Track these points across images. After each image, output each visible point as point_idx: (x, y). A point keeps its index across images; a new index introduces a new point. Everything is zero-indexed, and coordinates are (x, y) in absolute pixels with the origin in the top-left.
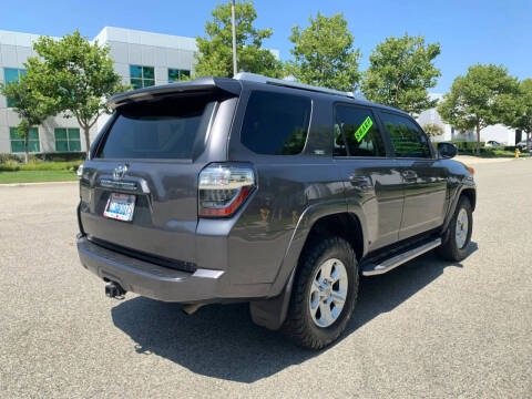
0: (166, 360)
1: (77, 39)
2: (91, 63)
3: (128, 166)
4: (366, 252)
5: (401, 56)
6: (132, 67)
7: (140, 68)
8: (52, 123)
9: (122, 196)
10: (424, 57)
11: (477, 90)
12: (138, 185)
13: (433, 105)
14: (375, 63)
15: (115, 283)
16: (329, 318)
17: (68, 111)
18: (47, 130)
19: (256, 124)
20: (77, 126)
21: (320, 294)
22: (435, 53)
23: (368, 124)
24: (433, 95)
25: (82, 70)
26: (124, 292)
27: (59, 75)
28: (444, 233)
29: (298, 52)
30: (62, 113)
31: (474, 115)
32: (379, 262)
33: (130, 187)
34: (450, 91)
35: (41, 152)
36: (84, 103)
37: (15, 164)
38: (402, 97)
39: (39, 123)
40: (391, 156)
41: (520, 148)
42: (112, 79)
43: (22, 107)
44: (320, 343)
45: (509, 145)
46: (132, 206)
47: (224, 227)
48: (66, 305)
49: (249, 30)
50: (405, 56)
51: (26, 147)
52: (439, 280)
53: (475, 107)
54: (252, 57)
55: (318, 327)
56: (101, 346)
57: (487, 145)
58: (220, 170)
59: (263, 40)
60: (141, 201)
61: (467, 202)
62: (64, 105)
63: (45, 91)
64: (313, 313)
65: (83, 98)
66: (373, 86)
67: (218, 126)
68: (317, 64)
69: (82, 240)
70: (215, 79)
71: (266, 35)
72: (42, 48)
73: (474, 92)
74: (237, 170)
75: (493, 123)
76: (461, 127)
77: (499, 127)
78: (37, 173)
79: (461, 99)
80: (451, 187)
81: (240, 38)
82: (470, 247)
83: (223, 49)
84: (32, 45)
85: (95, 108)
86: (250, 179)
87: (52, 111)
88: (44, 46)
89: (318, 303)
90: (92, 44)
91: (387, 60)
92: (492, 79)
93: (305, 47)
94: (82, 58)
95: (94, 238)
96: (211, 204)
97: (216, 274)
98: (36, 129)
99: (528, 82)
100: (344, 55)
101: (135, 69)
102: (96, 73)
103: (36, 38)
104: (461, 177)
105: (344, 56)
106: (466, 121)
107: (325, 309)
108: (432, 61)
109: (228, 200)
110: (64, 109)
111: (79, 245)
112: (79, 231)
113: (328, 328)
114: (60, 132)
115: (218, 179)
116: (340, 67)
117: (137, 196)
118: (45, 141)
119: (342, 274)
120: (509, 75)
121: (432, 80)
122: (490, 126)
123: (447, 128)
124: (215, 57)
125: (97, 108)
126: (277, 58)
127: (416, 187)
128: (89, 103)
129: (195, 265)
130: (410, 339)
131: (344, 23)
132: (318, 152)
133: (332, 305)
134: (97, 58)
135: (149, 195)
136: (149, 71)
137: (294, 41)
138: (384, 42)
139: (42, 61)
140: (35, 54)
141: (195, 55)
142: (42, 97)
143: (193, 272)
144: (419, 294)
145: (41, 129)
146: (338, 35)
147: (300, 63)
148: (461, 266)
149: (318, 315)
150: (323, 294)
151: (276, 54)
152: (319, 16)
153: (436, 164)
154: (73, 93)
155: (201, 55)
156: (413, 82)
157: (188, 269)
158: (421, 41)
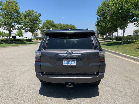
9: (69, 59)
79: (45, 27)
91: (28, 16)
108: (39, 18)
117: (77, 59)
138: (28, 11)
158: (37, 12)
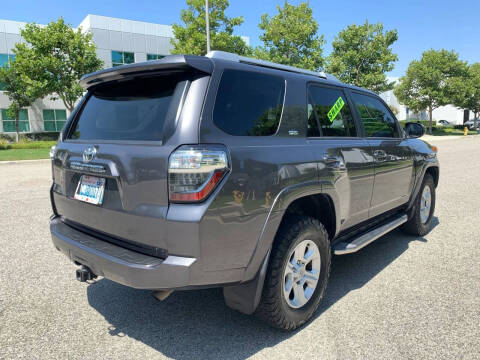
0: (140, 343)
1: (61, 26)
2: (75, 49)
3: (97, 147)
4: (338, 231)
5: (361, 42)
6: (113, 52)
7: (121, 53)
8: (41, 106)
9: (91, 179)
10: (382, 43)
11: (431, 73)
12: (107, 168)
13: (390, 87)
14: (338, 49)
15: (85, 267)
16: (302, 298)
17: (54, 94)
18: (35, 109)
19: (229, 105)
20: (64, 107)
21: (293, 275)
22: (393, 39)
23: (340, 103)
24: (390, 78)
25: (67, 56)
26: (96, 277)
27: (46, 60)
28: (409, 209)
29: (266, 39)
30: (49, 96)
31: (427, 96)
32: (350, 240)
33: (100, 170)
34: (404, 74)
35: (31, 131)
36: (69, 86)
37: (7, 143)
38: (362, 80)
39: (28, 104)
41: (468, 126)
42: (95, 64)
43: (12, 90)
44: (294, 324)
45: (458, 124)
46: (102, 189)
47: (196, 213)
48: (43, 283)
49: (221, 17)
50: (365, 43)
51: (16, 127)
52: (406, 255)
53: (429, 89)
54: (224, 43)
55: (292, 309)
56: (75, 327)
57: (438, 124)
58: (191, 153)
59: (234, 27)
60: (110, 185)
61: (431, 180)
62: (50, 88)
63: (33, 74)
64: (287, 294)
65: (68, 82)
66: (336, 70)
67: (189, 106)
68: (284, 50)
69: (55, 221)
70: (186, 57)
71: (237, 23)
72: (28, 34)
73: (428, 76)
74: (210, 153)
75: (444, 104)
76: (415, 108)
77: (450, 108)
78: (26, 151)
79: (416, 82)
80: (416, 165)
81: (213, 26)
83: (198, 35)
84: (19, 32)
86: (222, 162)
87: (39, 93)
88: (30, 32)
89: (292, 284)
90: (75, 31)
91: (348, 46)
92: (444, 63)
93: (273, 34)
94: (67, 44)
95: (67, 220)
96: (182, 189)
97: (188, 262)
98: (26, 111)
99: (477, 66)
100: (309, 41)
101: (116, 55)
102: (79, 58)
103: (23, 26)
104: (425, 155)
105: (309, 43)
106: (420, 103)
107: (299, 290)
108: (390, 47)
109: (200, 184)
110: (51, 91)
111: (52, 226)
112: (52, 213)
113: (302, 309)
114: (48, 113)
115: (188, 162)
116: (305, 52)
117: (107, 179)
118: (34, 122)
119: (315, 255)
120: (459, 59)
121: (390, 64)
122: (441, 107)
123: (402, 108)
124: (190, 43)
126: (248, 44)
128: (74, 87)
129: (166, 251)
130: (382, 318)
131: (310, 12)
132: (292, 133)
133: (305, 285)
134: (80, 43)
135: (119, 178)
136: (130, 56)
137: (263, 28)
138: (346, 29)
139: (30, 47)
140: (22, 41)
141: (172, 40)
142: (29, 81)
143: (164, 259)
145: (30, 110)
146: (304, 22)
147: (269, 49)
148: (425, 241)
149: (292, 296)
150: (297, 275)
151: (246, 40)
152: (286, 5)
153: (403, 144)
154: (59, 76)
155: (177, 41)
156: (372, 66)
157: (160, 255)
158: (380, 29)
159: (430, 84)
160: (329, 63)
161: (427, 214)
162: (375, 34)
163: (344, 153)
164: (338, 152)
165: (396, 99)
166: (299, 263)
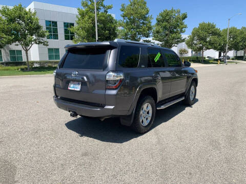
1: (20, 8)
2: (28, 20)
3: (78, 72)
4: (158, 101)
5: (170, 18)
6: (46, 21)
7: (50, 22)
8: (8, 48)
9: (76, 82)
10: (180, 19)
13: (183, 41)
14: (159, 21)
16: (146, 123)
17: (17, 43)
18: (5, 51)
20: (21, 49)
21: (143, 115)
22: (185, 17)
23: (159, 55)
24: (184, 36)
25: (23, 23)
27: (13, 25)
28: (185, 95)
29: (124, 16)
31: (201, 45)
32: (162, 105)
33: (80, 79)
34: (191, 34)
35: (3, 61)
36: (25, 39)
38: (170, 37)
39: (2, 48)
40: (167, 67)
41: (220, 60)
42: (39, 28)
46: (80, 85)
49: (102, 5)
50: (172, 18)
53: (202, 42)
54: (103, 18)
55: (142, 126)
57: (206, 58)
59: (108, 10)
61: (194, 83)
62: (16, 39)
63: (6, 32)
64: (141, 121)
65: (24, 36)
66: (158, 32)
67: (111, 58)
68: (133, 22)
69: (56, 98)
71: (110, 8)
73: (201, 35)
75: (209, 49)
76: (196, 50)
79: (196, 38)
80: (188, 77)
81: (98, 9)
82: (195, 100)
83: (90, 14)
85: (31, 41)
86: (122, 76)
87: (9, 42)
88: (4, 11)
89: (143, 118)
90: (27, 10)
91: (164, 20)
92: (209, 29)
93: (127, 14)
94: (23, 17)
95: (61, 97)
96: (110, 85)
97: (112, 107)
101: (48, 22)
102: (30, 25)
104: (193, 74)
105: (145, 18)
106: (198, 48)
107: (145, 120)
108: (184, 21)
109: (116, 83)
110: (15, 42)
112: (54, 95)
113: (146, 126)
114: (12, 52)
116: (143, 23)
117: (82, 82)
118: (5, 56)
119: (150, 108)
120: (216, 27)
121: (183, 29)
123: (190, 51)
124: (86, 18)
125: (32, 41)
127: (176, 78)
128: (28, 39)
129: (105, 104)
131: (145, 3)
132: (143, 66)
133: (147, 119)
134: (30, 17)
135: (87, 81)
136: (55, 23)
137: (122, 11)
138: (163, 12)
139: (4, 18)
141: (77, 16)
142: (5, 36)
143: (104, 107)
144: (176, 116)
145: (2, 50)
146: (143, 9)
147: (125, 21)
148: (192, 107)
151: (114, 16)
153: (183, 69)
155: (80, 16)
156: (175, 30)
158: (179, 12)
159: (202, 39)
160: (154, 29)
161: (193, 97)
162: (176, 15)
163: (160, 73)
164: (158, 73)
165: (186, 46)
166: (145, 111)
